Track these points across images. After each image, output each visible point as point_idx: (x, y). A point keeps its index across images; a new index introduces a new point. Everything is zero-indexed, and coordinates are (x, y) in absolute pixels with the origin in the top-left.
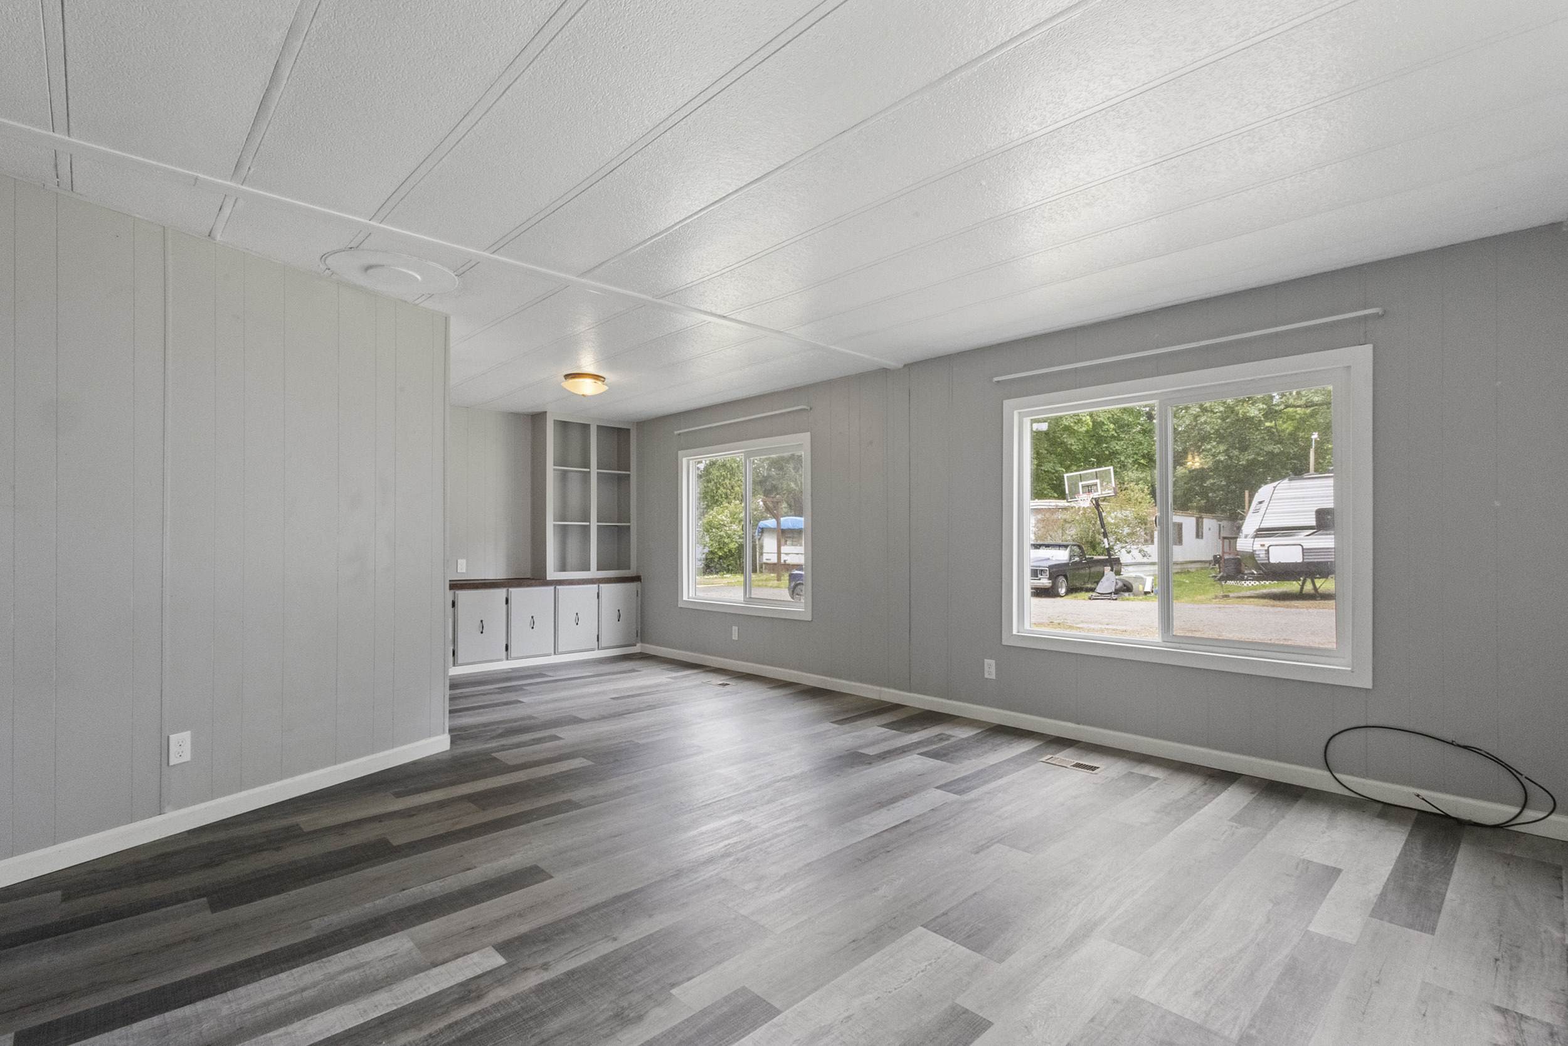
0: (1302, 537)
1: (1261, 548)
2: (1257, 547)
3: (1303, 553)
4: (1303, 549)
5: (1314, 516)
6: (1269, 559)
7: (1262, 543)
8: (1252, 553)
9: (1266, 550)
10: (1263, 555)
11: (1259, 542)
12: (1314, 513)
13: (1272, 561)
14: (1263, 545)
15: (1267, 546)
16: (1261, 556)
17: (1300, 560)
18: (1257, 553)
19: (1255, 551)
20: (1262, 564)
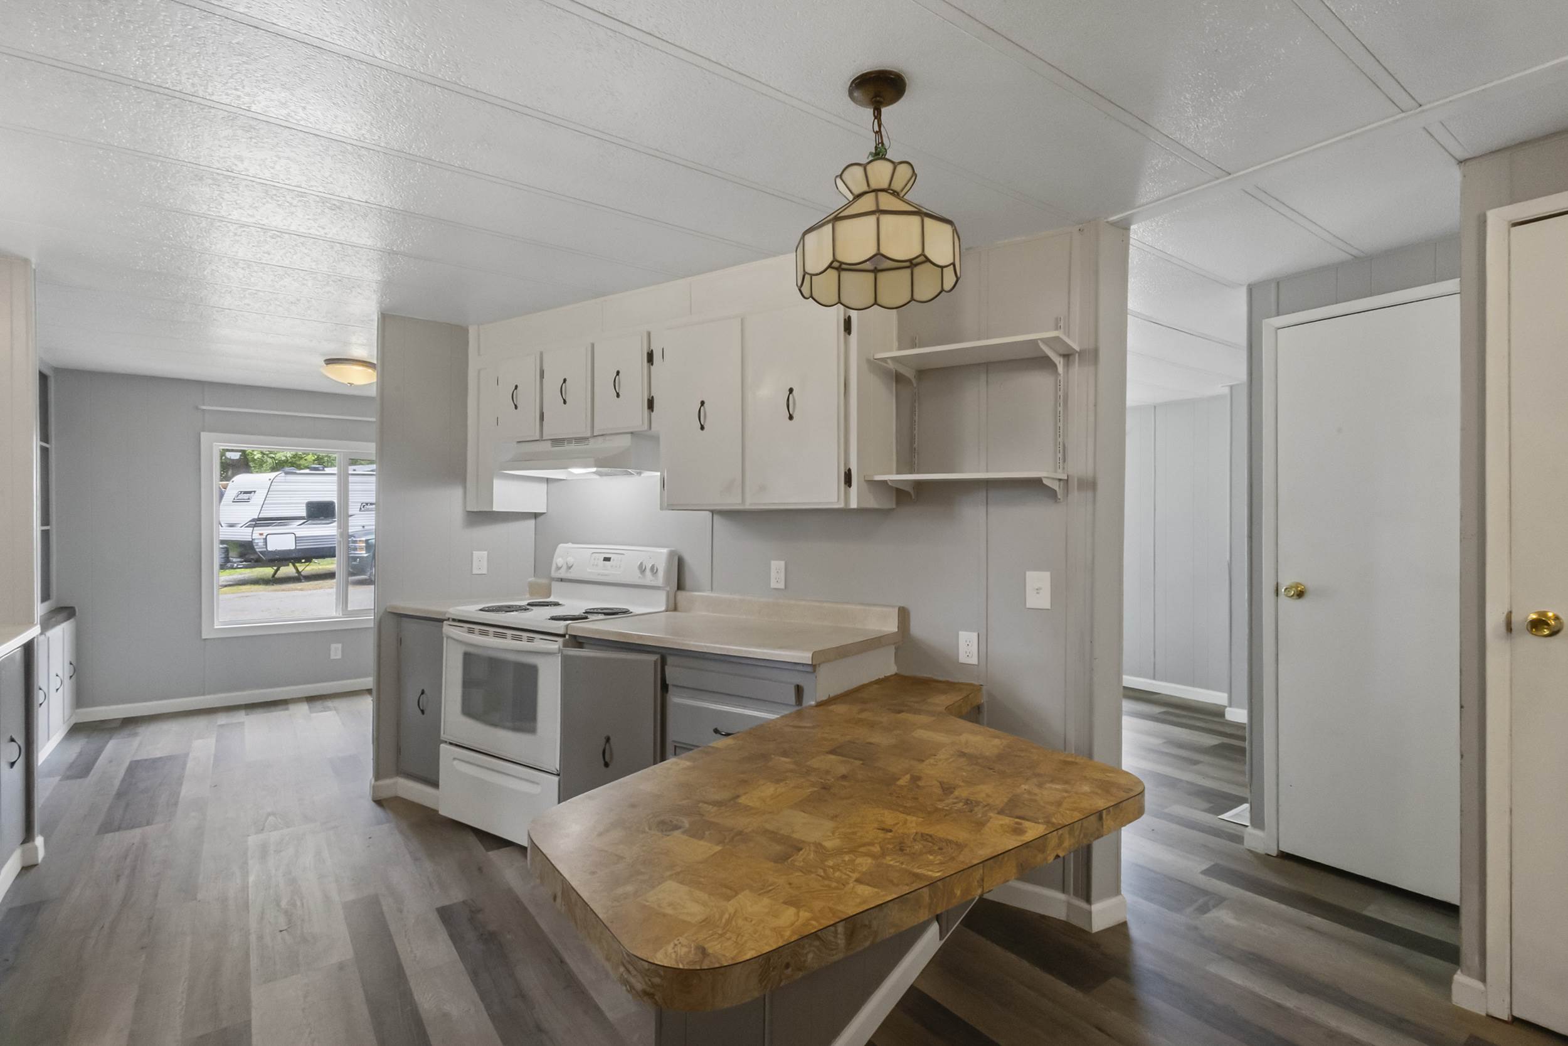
0: (295, 526)
1: (260, 537)
2: (256, 536)
3: (296, 540)
4: (296, 537)
5: (305, 508)
6: (266, 547)
7: (261, 532)
8: (251, 542)
9: (264, 539)
10: (261, 544)
11: (257, 530)
12: (305, 505)
13: (270, 549)
14: (261, 534)
15: (265, 535)
16: (260, 544)
17: (293, 547)
18: (256, 541)
19: (254, 539)
20: (261, 552)
